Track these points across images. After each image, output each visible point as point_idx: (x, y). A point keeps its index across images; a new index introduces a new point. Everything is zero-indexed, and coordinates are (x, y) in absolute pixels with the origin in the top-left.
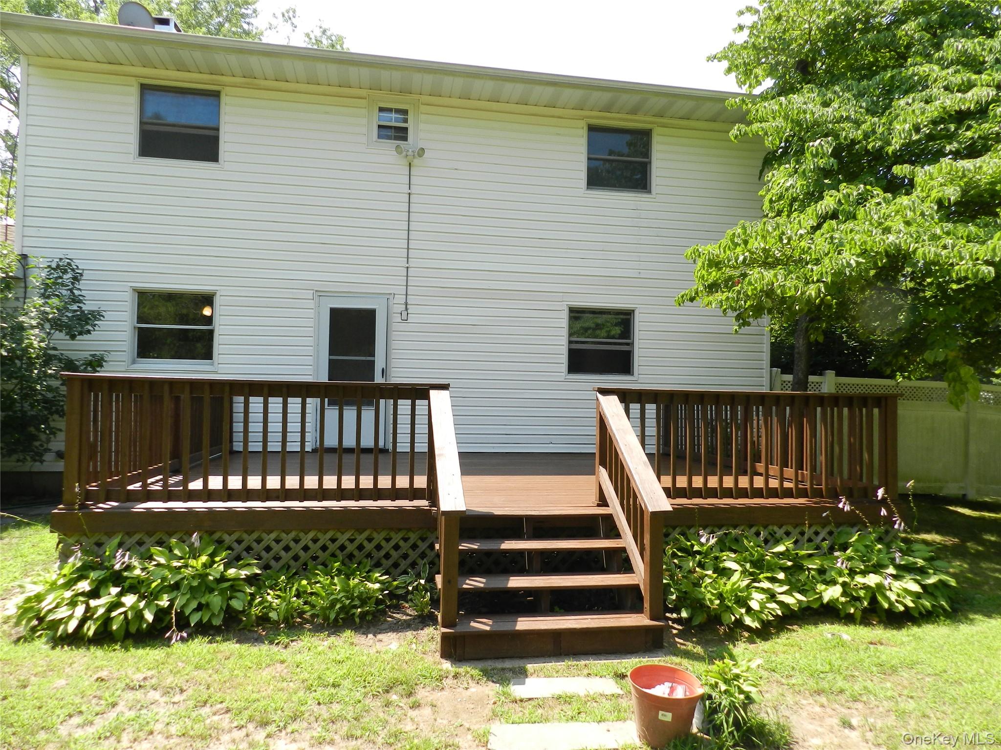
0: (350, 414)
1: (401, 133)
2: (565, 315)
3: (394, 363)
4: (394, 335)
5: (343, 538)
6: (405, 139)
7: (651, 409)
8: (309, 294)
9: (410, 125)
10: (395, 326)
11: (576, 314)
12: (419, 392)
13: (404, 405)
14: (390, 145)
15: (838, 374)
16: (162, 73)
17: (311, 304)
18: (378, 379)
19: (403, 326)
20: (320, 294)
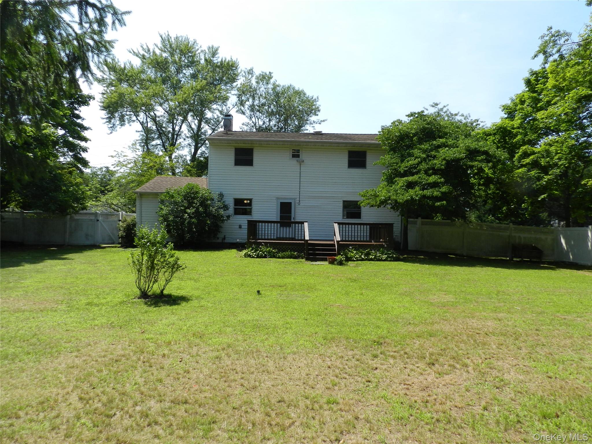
0: (285, 229)
1: (298, 156)
2: (342, 203)
3: (296, 216)
4: (297, 209)
5: (290, 247)
6: (299, 157)
7: (368, 227)
8: (275, 199)
9: (300, 154)
10: (297, 206)
11: (344, 201)
12: (302, 223)
13: (300, 225)
14: (295, 159)
15: (422, 218)
16: (240, 145)
17: (275, 201)
18: (292, 220)
19: (299, 206)
20: (278, 198)
